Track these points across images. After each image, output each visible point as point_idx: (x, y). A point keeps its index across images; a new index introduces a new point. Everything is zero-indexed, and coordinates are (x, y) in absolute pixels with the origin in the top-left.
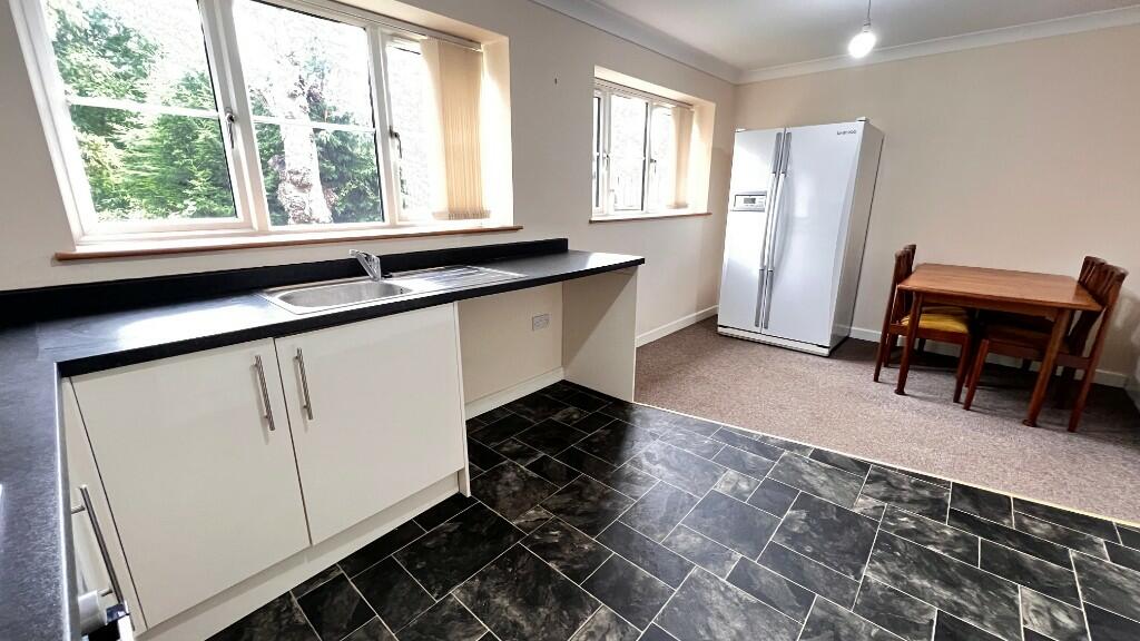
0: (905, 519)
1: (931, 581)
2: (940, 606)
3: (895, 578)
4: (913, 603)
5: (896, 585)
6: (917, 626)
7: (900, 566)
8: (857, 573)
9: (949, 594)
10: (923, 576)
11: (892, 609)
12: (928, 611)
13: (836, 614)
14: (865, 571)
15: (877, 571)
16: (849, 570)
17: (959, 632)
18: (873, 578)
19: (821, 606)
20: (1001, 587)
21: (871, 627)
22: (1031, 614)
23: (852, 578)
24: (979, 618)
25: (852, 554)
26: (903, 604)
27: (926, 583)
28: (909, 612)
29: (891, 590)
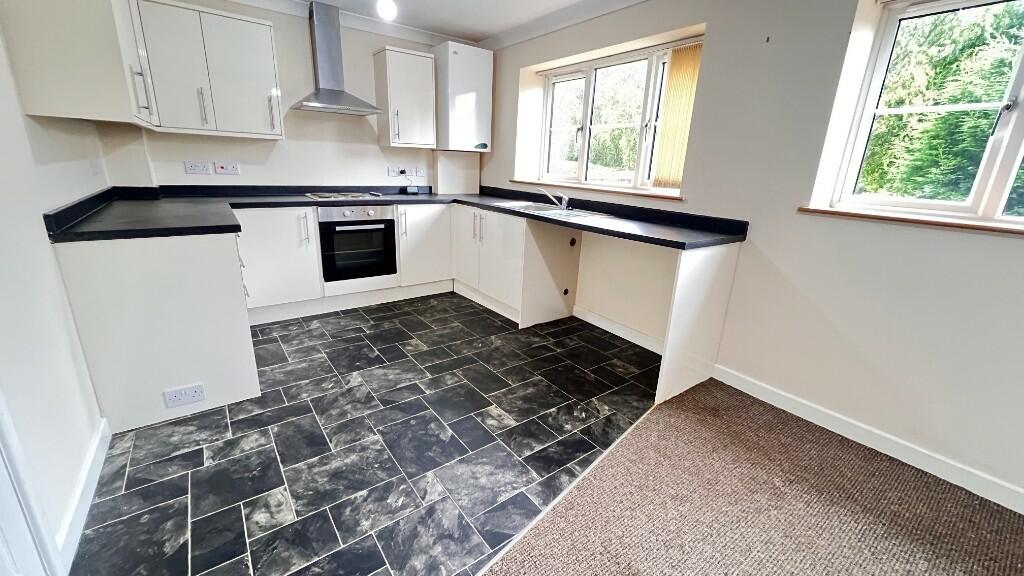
0: (400, 503)
1: (346, 465)
2: (332, 455)
3: (364, 449)
4: (346, 443)
5: (360, 444)
6: (335, 434)
7: (368, 458)
8: (382, 433)
9: (333, 467)
10: (354, 464)
11: (351, 431)
12: (336, 446)
13: (368, 408)
14: (378, 437)
15: (376, 443)
16: (385, 430)
17: (315, 449)
18: (372, 438)
19: (376, 406)
20: (308, 505)
21: (352, 416)
22: (282, 500)
23: (380, 428)
24: (311, 467)
25: (395, 441)
26: (349, 438)
27: (348, 461)
28: (343, 437)
29: (360, 439)
